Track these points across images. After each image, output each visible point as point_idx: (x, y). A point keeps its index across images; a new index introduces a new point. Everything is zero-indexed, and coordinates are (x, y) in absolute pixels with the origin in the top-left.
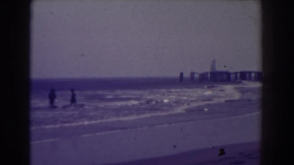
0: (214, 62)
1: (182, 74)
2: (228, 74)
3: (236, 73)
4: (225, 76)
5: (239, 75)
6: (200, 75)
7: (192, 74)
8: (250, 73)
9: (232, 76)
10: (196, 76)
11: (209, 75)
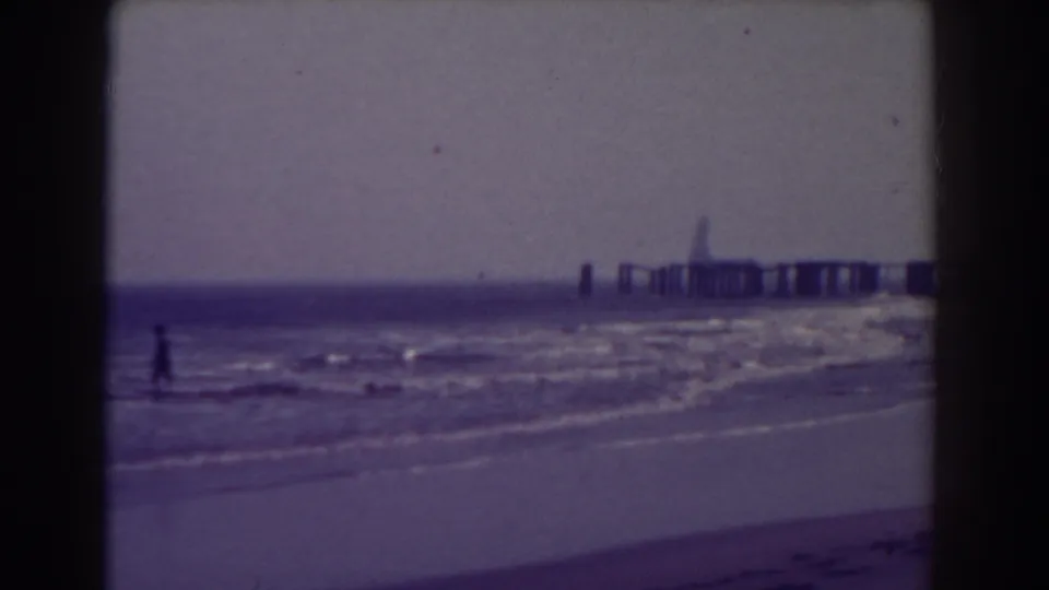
0: (703, 229)
1: (587, 271)
2: (753, 271)
3: (782, 268)
4: (742, 277)
5: (792, 274)
6: (653, 273)
7: (626, 269)
8: (834, 267)
9: (770, 280)
10: (640, 277)
11: (685, 274)
